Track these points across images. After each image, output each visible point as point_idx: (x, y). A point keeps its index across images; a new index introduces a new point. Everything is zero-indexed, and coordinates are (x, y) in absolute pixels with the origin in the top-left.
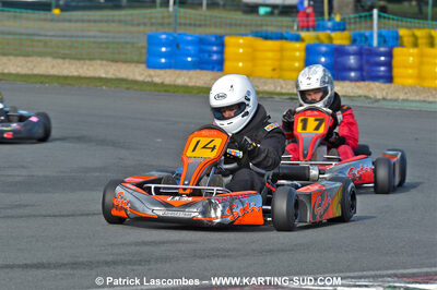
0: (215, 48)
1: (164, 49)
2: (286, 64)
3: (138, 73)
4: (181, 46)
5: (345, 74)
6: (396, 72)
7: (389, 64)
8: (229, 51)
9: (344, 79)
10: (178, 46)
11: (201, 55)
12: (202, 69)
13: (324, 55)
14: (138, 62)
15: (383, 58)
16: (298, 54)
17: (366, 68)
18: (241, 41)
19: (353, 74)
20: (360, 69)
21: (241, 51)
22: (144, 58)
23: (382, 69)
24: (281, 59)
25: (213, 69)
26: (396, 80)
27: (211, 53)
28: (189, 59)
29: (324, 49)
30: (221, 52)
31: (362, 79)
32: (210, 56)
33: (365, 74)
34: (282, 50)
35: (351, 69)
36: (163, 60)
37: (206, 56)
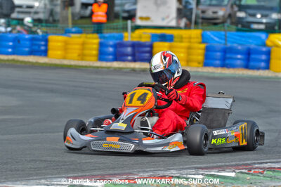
0: (43, 43)
1: (11, 44)
2: (87, 52)
4: (21, 42)
5: (124, 58)
7: (151, 52)
8: (51, 44)
9: (124, 60)
10: (19, 41)
12: (34, 55)
13: (111, 46)
15: (148, 49)
16: (94, 46)
17: (137, 54)
19: (130, 58)
20: (133, 55)
23: (147, 55)
24: (83, 49)
25: (41, 55)
27: (40, 46)
28: (26, 49)
29: (111, 43)
30: (46, 45)
31: (134, 60)
33: (136, 58)
35: (128, 55)
36: (10, 50)
37: (37, 47)
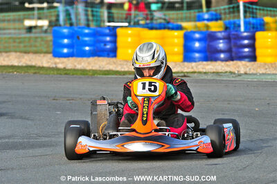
0: (108, 39)
1: (66, 41)
2: (169, 49)
3: (46, 61)
4: (80, 38)
5: (217, 56)
6: (259, 52)
7: (252, 46)
8: (120, 40)
9: (216, 60)
10: (78, 38)
11: (98, 45)
12: (99, 56)
13: (199, 40)
14: (47, 52)
15: (246, 42)
16: (176, 41)
17: (234, 49)
18: (130, 31)
19: (222, 56)
20: (229, 51)
21: (129, 40)
22: (51, 49)
23: (246, 50)
25: (108, 56)
26: (259, 59)
27: (105, 43)
28: (87, 48)
29: (197, 36)
30: (114, 42)
31: (232, 59)
32: (105, 45)
33: (233, 54)
34: (163, 38)
35: (221, 51)
36: (65, 51)
37: (102, 45)
